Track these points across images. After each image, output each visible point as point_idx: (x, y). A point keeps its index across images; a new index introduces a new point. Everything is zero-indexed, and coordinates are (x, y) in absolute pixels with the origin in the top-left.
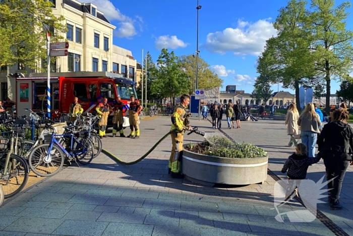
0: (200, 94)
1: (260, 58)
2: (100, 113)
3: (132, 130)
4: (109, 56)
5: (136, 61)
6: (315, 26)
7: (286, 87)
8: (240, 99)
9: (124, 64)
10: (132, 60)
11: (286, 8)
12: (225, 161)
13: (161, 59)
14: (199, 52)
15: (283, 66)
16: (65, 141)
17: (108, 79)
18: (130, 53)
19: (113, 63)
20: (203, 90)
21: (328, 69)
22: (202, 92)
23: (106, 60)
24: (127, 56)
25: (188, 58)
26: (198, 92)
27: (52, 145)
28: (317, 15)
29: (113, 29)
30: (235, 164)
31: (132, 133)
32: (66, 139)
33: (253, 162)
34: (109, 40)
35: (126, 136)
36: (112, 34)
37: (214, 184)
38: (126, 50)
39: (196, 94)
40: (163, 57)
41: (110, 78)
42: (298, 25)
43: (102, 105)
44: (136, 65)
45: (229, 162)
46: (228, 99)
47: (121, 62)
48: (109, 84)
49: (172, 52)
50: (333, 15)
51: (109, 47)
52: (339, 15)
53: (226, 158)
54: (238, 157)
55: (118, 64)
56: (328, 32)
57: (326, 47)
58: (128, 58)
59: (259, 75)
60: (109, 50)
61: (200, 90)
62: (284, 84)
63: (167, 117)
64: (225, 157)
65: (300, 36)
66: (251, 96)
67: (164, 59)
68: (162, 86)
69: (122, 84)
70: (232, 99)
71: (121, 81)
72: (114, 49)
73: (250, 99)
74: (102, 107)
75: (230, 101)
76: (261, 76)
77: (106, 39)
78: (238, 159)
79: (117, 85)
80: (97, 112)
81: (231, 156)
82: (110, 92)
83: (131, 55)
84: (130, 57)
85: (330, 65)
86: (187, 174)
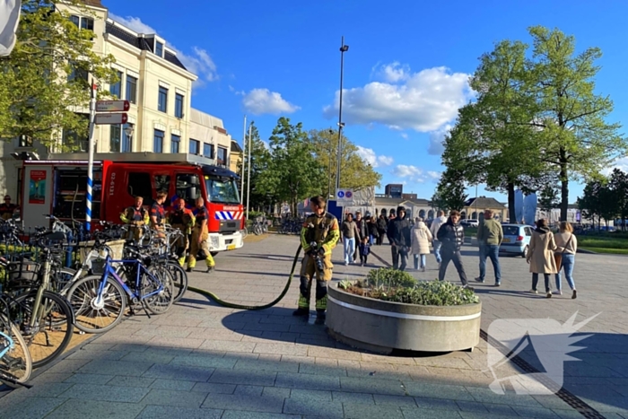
1: (447, 139)
4: (183, 127)
5: (229, 136)
6: (542, 86)
7: (493, 188)
8: (411, 208)
9: (209, 142)
10: (223, 136)
11: (493, 54)
12: (411, 310)
13: (276, 135)
14: (343, 124)
15: (486, 154)
16: (125, 272)
17: (190, 167)
18: (220, 124)
19: (191, 139)
21: (564, 160)
22: (349, 195)
23: (178, 134)
24: (215, 128)
25: (321, 134)
26: (342, 193)
27: (106, 277)
28: (545, 68)
29: (192, 80)
30: (428, 314)
32: (127, 269)
33: (457, 312)
34: (185, 99)
36: (190, 88)
37: (391, 351)
38: (212, 118)
39: (338, 198)
40: (280, 132)
41: (194, 165)
42: (512, 84)
44: (229, 145)
45: (417, 312)
47: (204, 139)
48: (193, 175)
49: (299, 124)
50: (571, 70)
51: (184, 112)
52: (582, 71)
53: (412, 304)
54: (432, 304)
55: (198, 142)
56: (564, 98)
57: (561, 123)
58: (216, 132)
59: (445, 169)
60: (185, 117)
61: (345, 191)
62: (489, 184)
63: (285, 236)
64: (410, 302)
65: (516, 104)
66: (430, 204)
67: (282, 135)
68: (277, 183)
69: (216, 176)
71: (213, 171)
72: (192, 113)
73: (427, 209)
76: (449, 170)
77: (180, 98)
78: (433, 306)
79: (207, 178)
81: (421, 302)
83: (223, 127)
84: (221, 131)
85: (567, 155)
86: (342, 333)
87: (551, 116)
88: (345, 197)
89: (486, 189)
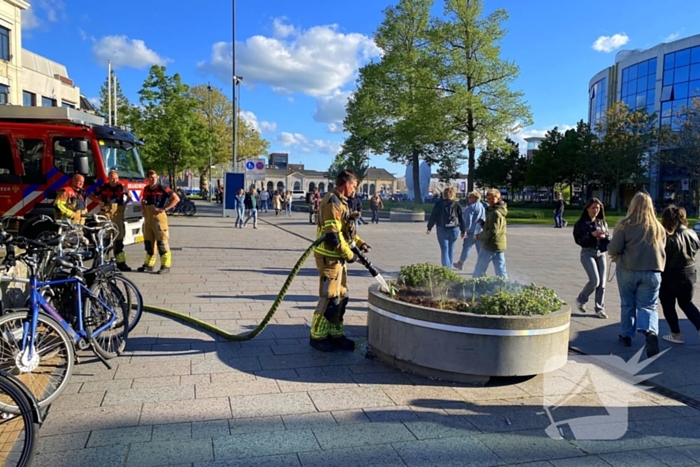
1: (350, 103)
2: (70, 213)
3: (150, 253)
4: (12, 74)
5: (77, 89)
6: (451, 48)
7: (396, 160)
8: (299, 181)
9: (49, 95)
10: (68, 88)
11: (398, 7)
13: (149, 89)
15: (391, 121)
18: (63, 71)
19: (24, 91)
21: (471, 129)
22: (260, 166)
23: (6, 83)
24: (56, 76)
25: (194, 91)
26: (252, 164)
28: (454, 28)
29: (21, 8)
31: (150, 259)
34: (12, 35)
35: (134, 267)
36: (19, 19)
38: (52, 63)
39: (247, 170)
40: (154, 85)
42: (418, 44)
43: (72, 193)
44: (78, 101)
46: (275, 181)
47: (42, 91)
49: (176, 75)
50: (482, 31)
51: (13, 51)
52: (491, 32)
55: (33, 95)
56: (473, 60)
57: (469, 89)
58: (59, 82)
59: (348, 135)
60: (14, 59)
61: (255, 162)
62: (391, 154)
65: (425, 66)
66: (326, 175)
67: (156, 89)
68: (154, 149)
70: (283, 180)
72: (24, 58)
74: (72, 199)
75: (280, 184)
76: (353, 136)
77: (5, 32)
79: (102, 143)
80: (58, 210)
82: (86, 159)
83: (67, 77)
84: (64, 81)
85: (474, 123)
86: (415, 361)
87: (460, 80)
88: (255, 169)
89: (388, 159)
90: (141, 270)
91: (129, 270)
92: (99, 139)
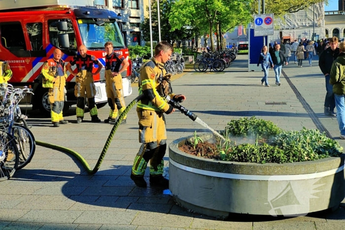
0: (264, 25)
2: (51, 78)
3: (113, 108)
20: (271, 16)
22: (269, 21)
26: (261, 20)
31: (112, 113)
33: (303, 169)
37: (227, 215)
39: (256, 26)
41: (66, 9)
43: (52, 63)
48: (63, 20)
53: (249, 163)
54: (273, 161)
61: (263, 17)
63: (202, 74)
64: (246, 161)
68: (191, 13)
69: (90, 19)
71: (86, 13)
74: (53, 68)
78: (271, 164)
79: (80, 22)
80: (44, 77)
81: (259, 159)
82: (67, 35)
90: (106, 121)
91: (99, 121)
92: (77, 19)
